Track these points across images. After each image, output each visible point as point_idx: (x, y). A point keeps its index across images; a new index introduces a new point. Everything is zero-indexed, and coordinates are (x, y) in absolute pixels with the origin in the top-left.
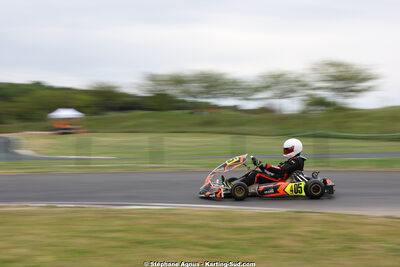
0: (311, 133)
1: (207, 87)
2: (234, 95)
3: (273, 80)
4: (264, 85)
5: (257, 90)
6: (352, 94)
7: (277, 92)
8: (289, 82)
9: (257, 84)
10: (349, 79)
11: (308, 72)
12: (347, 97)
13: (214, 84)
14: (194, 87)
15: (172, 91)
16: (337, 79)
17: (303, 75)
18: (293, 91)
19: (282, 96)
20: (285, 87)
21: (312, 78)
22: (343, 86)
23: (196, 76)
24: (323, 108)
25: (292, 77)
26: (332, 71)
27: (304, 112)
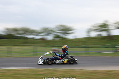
1: (25, 32)
2: (33, 34)
3: (44, 30)
4: (42, 31)
5: (40, 33)
6: (67, 34)
7: (46, 33)
8: (49, 31)
9: (40, 31)
10: (66, 30)
11: (55, 28)
12: (66, 35)
13: (27, 31)
14: (20, 32)
15: (14, 33)
16: (63, 30)
17: (53, 29)
18: (51, 33)
19: (48, 35)
21: (56, 30)
22: (65, 32)
23: (21, 29)
25: (51, 29)
26: (62, 28)
27: (53, 40)
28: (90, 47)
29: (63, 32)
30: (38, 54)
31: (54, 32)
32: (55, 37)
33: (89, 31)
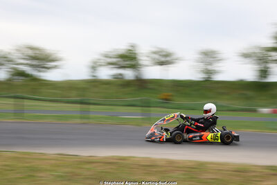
0: (12, 95)
6: (44, 69)
10: (42, 59)
11: (12, 52)
12: (40, 71)
16: (33, 58)
17: (9, 53)
18: (2, 64)
22: (37, 64)
24: (23, 78)
26: (30, 53)
27: (9, 80)
28: (92, 101)
29: (35, 62)
31: (10, 61)
32: (13, 75)
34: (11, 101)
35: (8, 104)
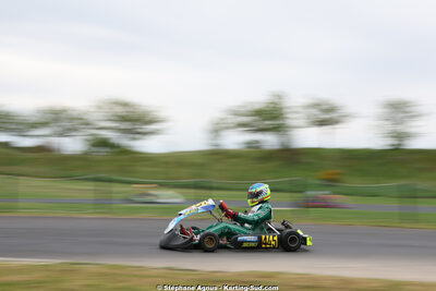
0: (92, 176)
2: (6, 130)
3: (53, 116)
4: (43, 120)
5: (35, 125)
6: (137, 136)
7: (56, 129)
8: (72, 119)
9: (34, 120)
10: (135, 121)
11: (92, 110)
12: (134, 139)
16: (123, 119)
17: (87, 113)
18: (75, 130)
19: (61, 135)
20: (67, 124)
21: (96, 117)
22: (130, 127)
24: (108, 149)
25: (75, 114)
26: (120, 110)
27: (86, 153)
28: (215, 185)
30: (20, 204)
31: (87, 124)
32: (93, 146)
33: (217, 129)
34: (90, 186)
35: (84, 190)
